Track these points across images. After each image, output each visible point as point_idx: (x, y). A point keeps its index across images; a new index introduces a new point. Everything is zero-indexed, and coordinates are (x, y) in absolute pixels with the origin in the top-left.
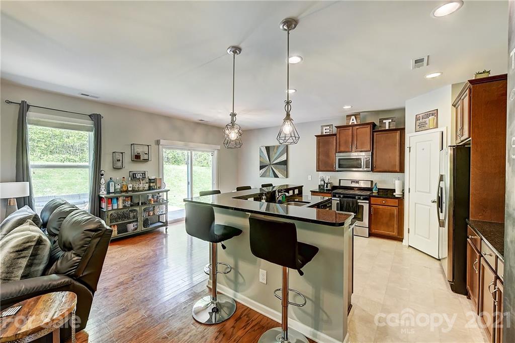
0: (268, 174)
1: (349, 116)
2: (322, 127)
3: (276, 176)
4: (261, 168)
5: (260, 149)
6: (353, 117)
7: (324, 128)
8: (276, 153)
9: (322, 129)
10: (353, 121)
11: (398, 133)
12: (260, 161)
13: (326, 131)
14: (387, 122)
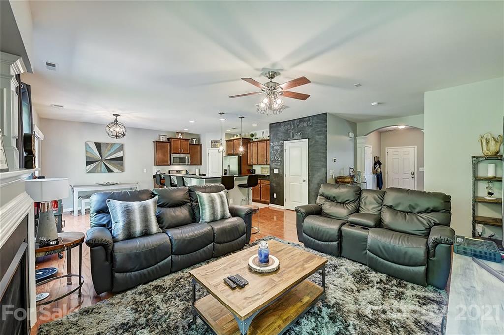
0: (99, 169)
1: (178, 133)
2: (160, 136)
3: (110, 171)
4: (88, 163)
5: (86, 144)
6: (180, 134)
7: (161, 137)
8: (109, 150)
9: (160, 137)
10: (180, 136)
11: (199, 146)
12: (86, 157)
13: (163, 139)
14: (195, 140)
